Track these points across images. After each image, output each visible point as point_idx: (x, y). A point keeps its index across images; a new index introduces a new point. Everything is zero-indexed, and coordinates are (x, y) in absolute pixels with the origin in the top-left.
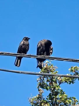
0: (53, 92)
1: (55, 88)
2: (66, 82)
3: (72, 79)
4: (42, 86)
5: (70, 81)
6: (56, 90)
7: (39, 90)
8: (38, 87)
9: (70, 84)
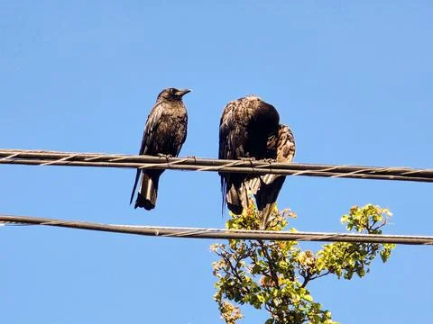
0: (280, 315)
1: (286, 299)
2: (332, 270)
3: (355, 257)
4: (234, 290)
5: (348, 267)
6: (290, 308)
7: (223, 311)
8: (219, 297)
9: (349, 277)
